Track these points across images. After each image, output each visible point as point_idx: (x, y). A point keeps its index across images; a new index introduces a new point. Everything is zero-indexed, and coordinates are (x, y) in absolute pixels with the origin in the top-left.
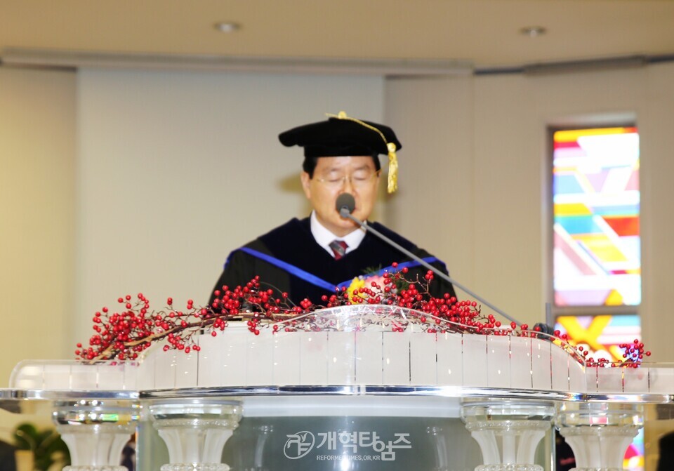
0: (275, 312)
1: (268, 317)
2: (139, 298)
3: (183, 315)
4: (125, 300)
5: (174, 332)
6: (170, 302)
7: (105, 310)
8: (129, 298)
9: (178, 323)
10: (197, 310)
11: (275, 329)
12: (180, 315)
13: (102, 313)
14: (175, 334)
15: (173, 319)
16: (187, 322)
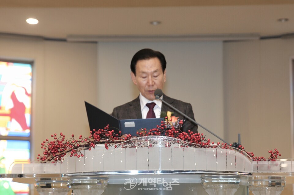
0: (116, 139)
1: (113, 142)
2: (61, 134)
3: (78, 142)
4: (54, 136)
5: (75, 149)
6: (73, 136)
7: (47, 140)
8: (55, 135)
9: (76, 145)
10: (83, 140)
11: (116, 147)
12: (76, 142)
13: (46, 141)
14: (75, 150)
15: (74, 143)
16: (80, 144)
